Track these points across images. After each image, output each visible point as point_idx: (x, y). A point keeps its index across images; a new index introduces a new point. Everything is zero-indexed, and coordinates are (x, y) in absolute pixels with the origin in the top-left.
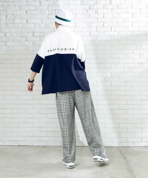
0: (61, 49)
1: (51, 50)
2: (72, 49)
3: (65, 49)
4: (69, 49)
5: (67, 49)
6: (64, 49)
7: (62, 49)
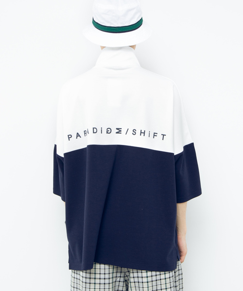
0: (104, 131)
1: (78, 135)
2: (138, 132)
3: (119, 131)
4: (130, 132)
5: (123, 131)
6: (114, 131)
7: (109, 131)
